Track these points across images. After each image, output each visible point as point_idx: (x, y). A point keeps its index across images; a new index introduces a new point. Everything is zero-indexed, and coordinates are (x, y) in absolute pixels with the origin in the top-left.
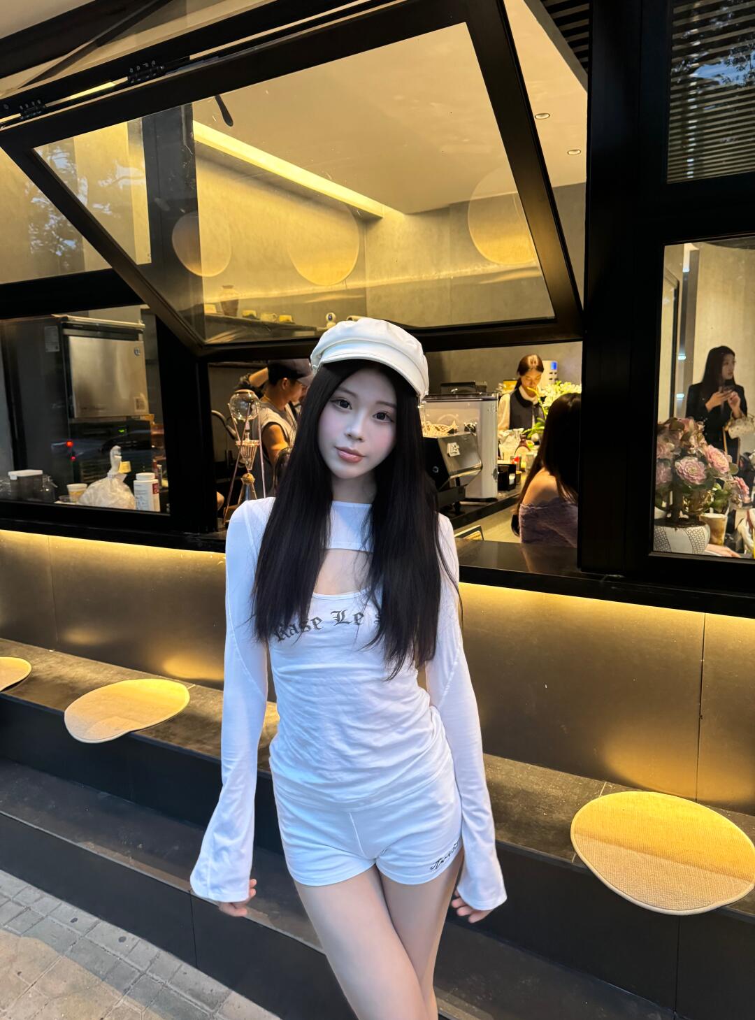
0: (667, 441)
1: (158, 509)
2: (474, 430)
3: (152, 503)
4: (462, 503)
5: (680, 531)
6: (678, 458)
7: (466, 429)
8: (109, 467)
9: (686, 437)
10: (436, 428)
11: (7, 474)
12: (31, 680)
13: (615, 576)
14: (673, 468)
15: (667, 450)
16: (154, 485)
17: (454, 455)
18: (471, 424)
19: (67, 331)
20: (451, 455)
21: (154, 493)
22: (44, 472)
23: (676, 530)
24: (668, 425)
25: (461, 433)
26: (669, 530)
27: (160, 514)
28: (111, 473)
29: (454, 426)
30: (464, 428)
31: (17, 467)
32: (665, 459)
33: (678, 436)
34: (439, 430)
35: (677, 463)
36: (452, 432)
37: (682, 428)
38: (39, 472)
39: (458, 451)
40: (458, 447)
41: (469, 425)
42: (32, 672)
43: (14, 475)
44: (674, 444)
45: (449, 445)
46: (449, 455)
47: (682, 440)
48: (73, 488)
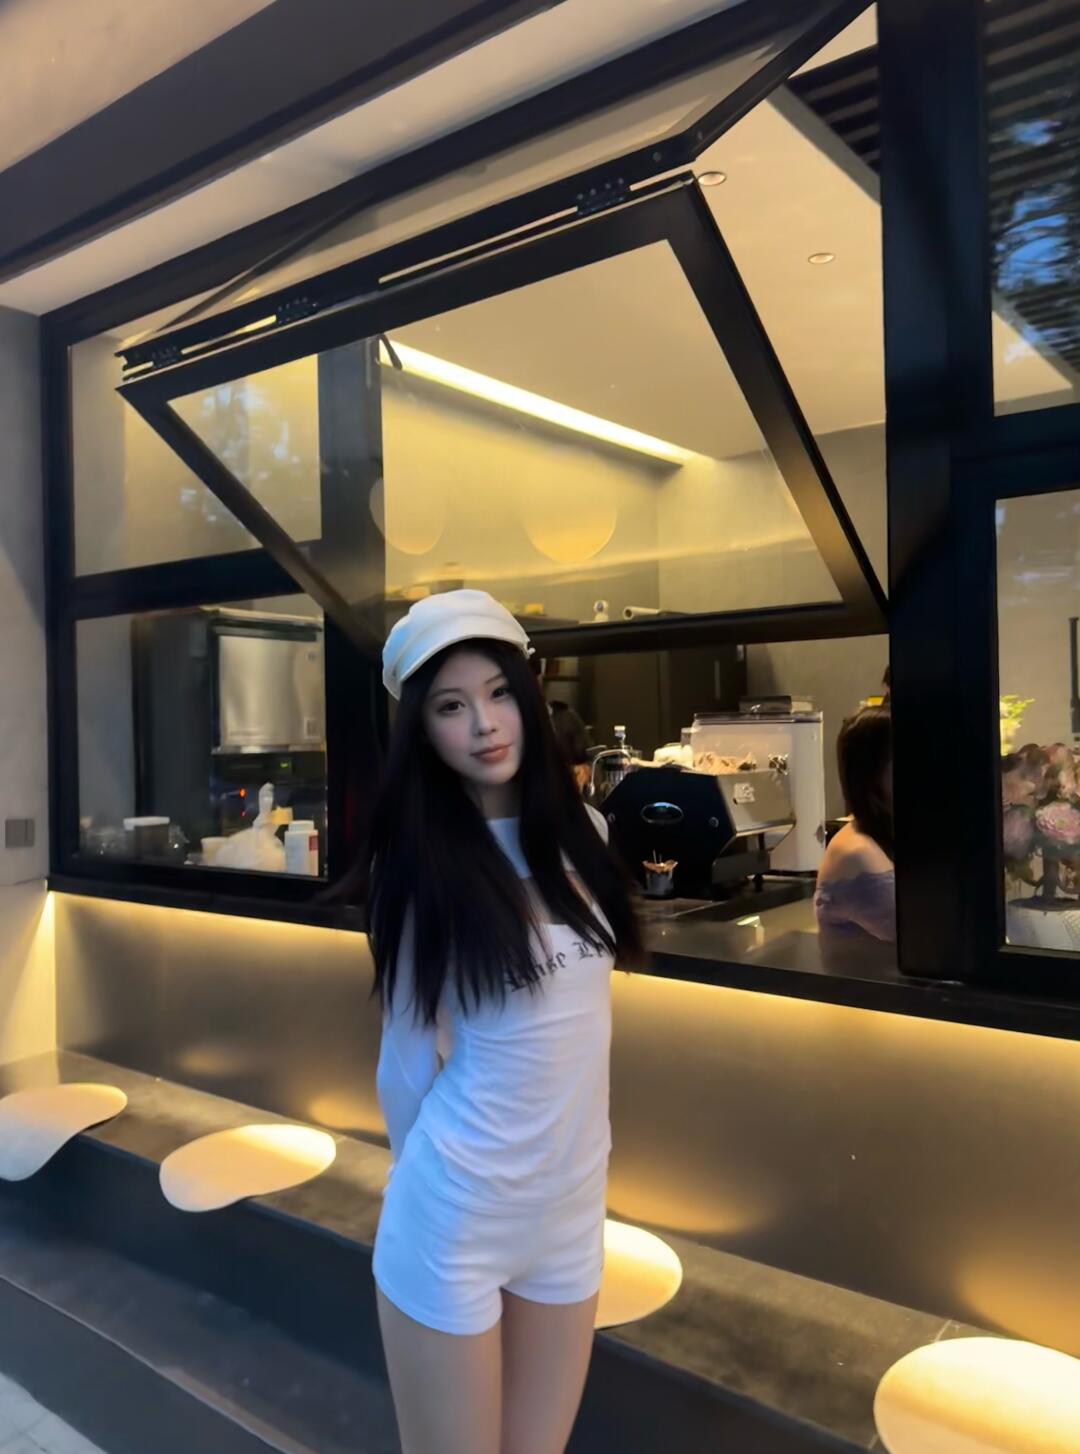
0: (1023, 777)
1: (316, 873)
2: (784, 766)
3: (308, 864)
4: (765, 877)
5: (1051, 915)
6: (1042, 803)
7: (772, 765)
8: (255, 814)
9: (1053, 773)
10: (724, 762)
11: (122, 821)
12: (125, 1118)
13: (951, 982)
14: (1034, 820)
15: (1024, 792)
16: (311, 838)
17: (744, 801)
18: (780, 757)
19: (218, 629)
20: (738, 801)
21: (311, 849)
22: (171, 821)
23: (1045, 914)
24: (1024, 755)
25: (763, 769)
26: (1035, 915)
27: (317, 879)
28: (258, 821)
29: (749, 759)
30: (768, 764)
31: (139, 813)
32: (1023, 806)
33: (1041, 771)
34: (727, 765)
35: (1039, 812)
36: (745, 767)
37: (1047, 759)
38: (165, 820)
39: (751, 795)
40: (751, 789)
41: (776, 759)
42: (128, 1107)
43: (131, 823)
44: (1035, 782)
45: (737, 786)
46: (735, 801)
47: (1047, 776)
48: (208, 842)
